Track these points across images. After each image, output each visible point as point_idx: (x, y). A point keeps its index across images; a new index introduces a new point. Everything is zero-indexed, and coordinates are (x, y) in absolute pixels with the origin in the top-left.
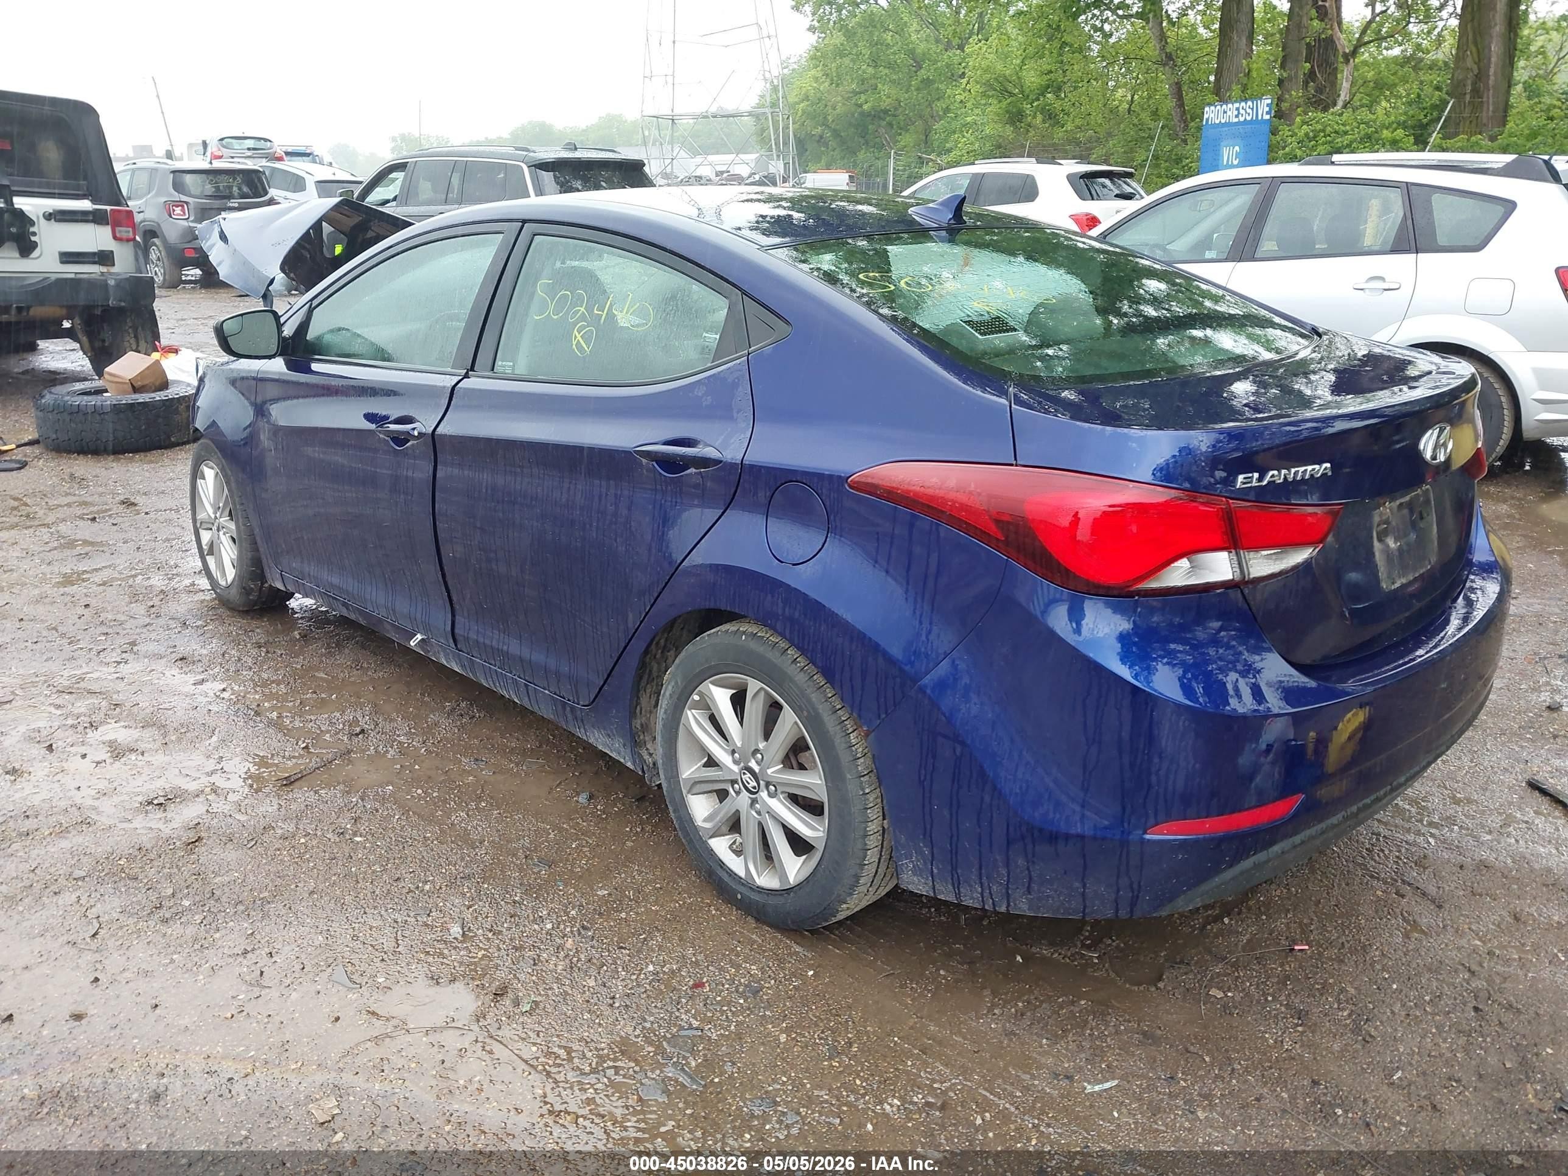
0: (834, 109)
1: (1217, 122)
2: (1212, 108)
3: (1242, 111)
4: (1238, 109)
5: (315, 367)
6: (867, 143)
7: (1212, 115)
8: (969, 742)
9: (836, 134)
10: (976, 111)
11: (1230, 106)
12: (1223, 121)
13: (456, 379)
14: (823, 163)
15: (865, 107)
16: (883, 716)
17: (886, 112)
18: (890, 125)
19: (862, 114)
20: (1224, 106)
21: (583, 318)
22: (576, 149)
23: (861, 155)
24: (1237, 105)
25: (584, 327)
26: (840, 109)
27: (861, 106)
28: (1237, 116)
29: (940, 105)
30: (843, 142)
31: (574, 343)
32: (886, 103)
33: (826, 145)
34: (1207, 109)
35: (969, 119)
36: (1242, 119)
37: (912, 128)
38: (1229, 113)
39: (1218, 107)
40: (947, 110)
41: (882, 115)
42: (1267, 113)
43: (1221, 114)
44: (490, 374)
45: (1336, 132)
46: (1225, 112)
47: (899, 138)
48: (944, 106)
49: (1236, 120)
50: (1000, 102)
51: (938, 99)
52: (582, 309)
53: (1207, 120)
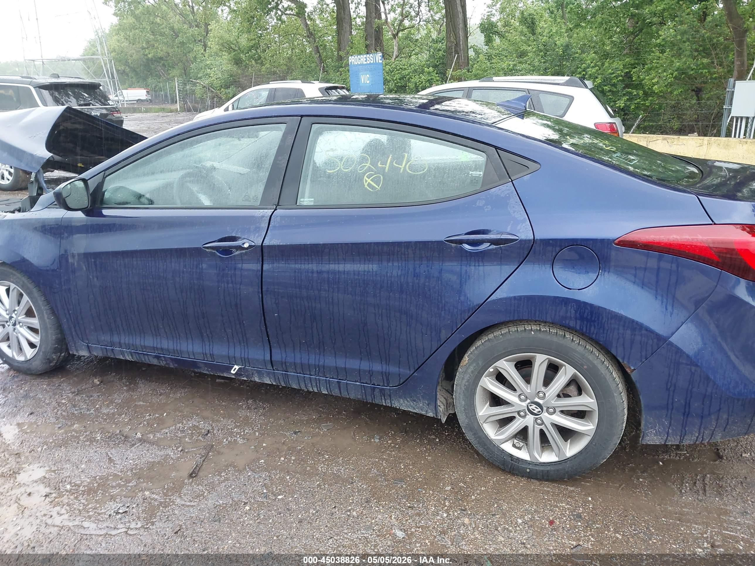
0: (132, 56)
1: (356, 63)
2: (353, 57)
3: (368, 59)
4: (366, 58)
5: (105, 212)
6: (151, 74)
7: (353, 60)
8: (699, 364)
9: (134, 70)
10: (212, 58)
11: (362, 56)
12: (359, 63)
13: (270, 212)
14: (127, 85)
15: (150, 56)
16: (644, 360)
17: (161, 58)
18: (164, 65)
19: (148, 59)
20: (359, 56)
21: (369, 169)
22: (59, 77)
23: (150, 80)
24: (365, 56)
25: (372, 175)
26: (135, 57)
27: (147, 55)
28: (366, 61)
29: (191, 56)
30: (137, 74)
31: (366, 184)
32: (160, 54)
33: (127, 75)
34: (350, 57)
35: (208, 62)
36: (368, 62)
37: (176, 67)
38: (362, 60)
39: (356, 57)
40: (195, 58)
41: (158, 60)
42: (381, 60)
43: (358, 59)
44: (295, 206)
45: (401, 68)
46: (359, 59)
47: (170, 72)
48: (194, 56)
49: (366, 63)
50: (230, 54)
51: (189, 52)
52: (368, 165)
53: (351, 63)
